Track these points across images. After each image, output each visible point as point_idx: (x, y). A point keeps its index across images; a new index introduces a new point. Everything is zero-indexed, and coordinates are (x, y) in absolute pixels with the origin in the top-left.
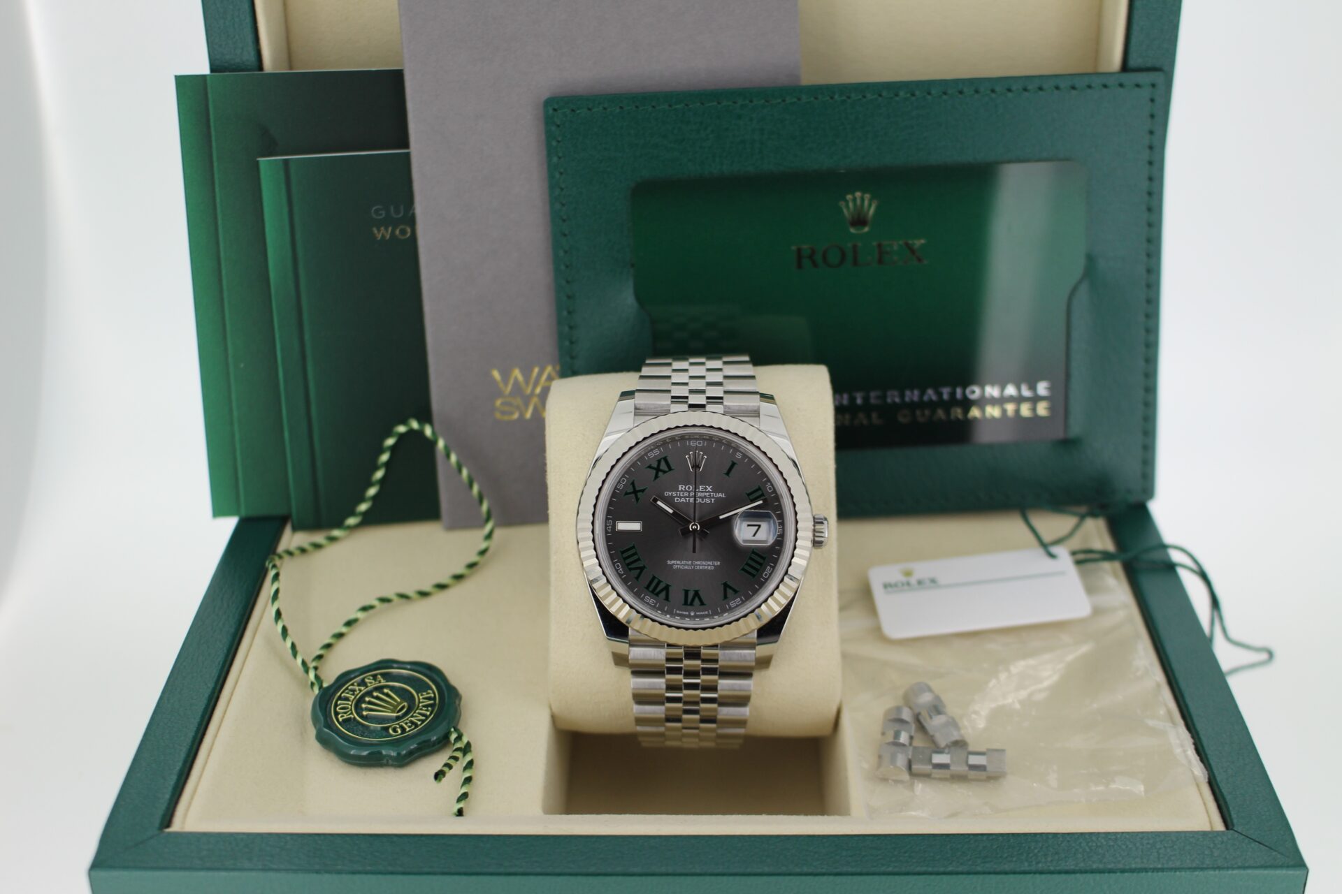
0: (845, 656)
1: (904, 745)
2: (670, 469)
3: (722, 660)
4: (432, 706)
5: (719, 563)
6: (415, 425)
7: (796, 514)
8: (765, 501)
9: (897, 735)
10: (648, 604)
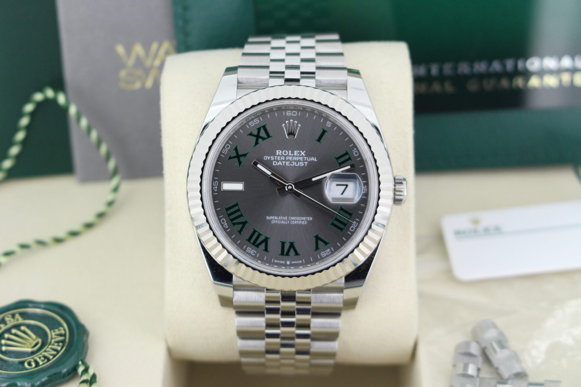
0: (421, 295)
1: (471, 377)
2: (269, 136)
3: (315, 303)
4: (63, 342)
5: (311, 219)
6: (50, 93)
7: (379, 175)
8: (352, 166)
9: (466, 367)
10: (249, 254)
